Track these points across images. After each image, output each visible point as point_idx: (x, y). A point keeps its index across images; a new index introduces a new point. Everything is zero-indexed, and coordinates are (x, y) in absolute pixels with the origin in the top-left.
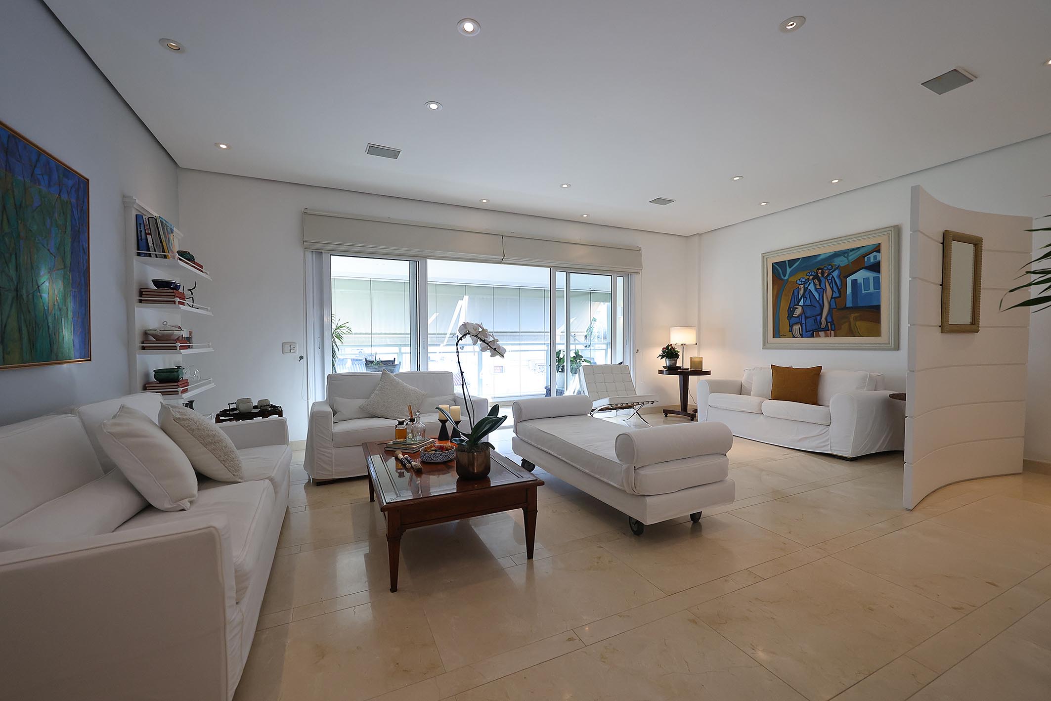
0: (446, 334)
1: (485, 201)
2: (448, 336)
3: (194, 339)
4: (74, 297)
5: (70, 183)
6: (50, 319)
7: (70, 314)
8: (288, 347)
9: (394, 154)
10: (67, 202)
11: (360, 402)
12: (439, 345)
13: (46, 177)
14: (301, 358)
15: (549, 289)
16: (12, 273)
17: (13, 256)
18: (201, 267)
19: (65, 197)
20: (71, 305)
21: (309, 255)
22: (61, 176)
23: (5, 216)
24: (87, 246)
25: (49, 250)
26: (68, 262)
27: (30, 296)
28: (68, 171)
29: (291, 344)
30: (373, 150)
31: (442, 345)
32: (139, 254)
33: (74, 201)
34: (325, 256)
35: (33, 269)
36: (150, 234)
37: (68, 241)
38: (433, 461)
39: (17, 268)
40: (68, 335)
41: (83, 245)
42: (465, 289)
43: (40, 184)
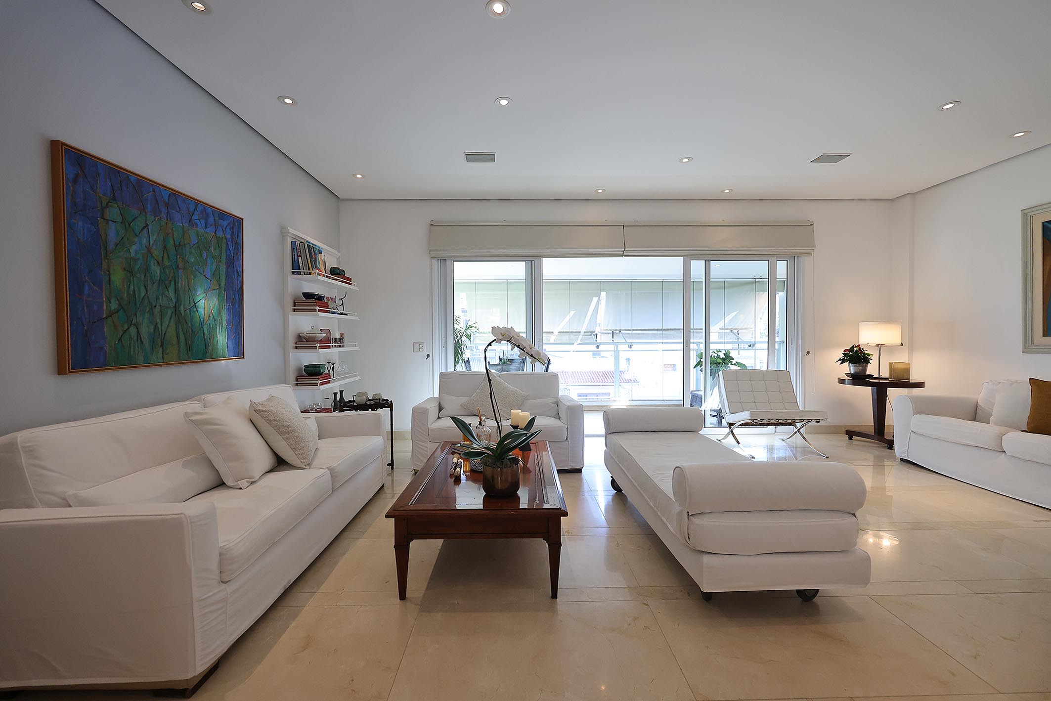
0: (580, 332)
1: (600, 191)
2: (582, 334)
3: (345, 340)
4: (229, 310)
5: (225, 223)
6: (205, 328)
7: (224, 323)
8: (418, 346)
9: (490, 158)
10: (222, 238)
11: (464, 400)
12: (573, 344)
13: (203, 221)
14: (428, 356)
15: (683, 280)
16: (171, 294)
17: (173, 283)
18: (350, 280)
19: (220, 234)
20: (225, 316)
21: (435, 262)
22: (217, 219)
23: (165, 254)
24: (241, 270)
25: (205, 276)
26: (223, 284)
27: (188, 311)
28: (223, 215)
29: (420, 343)
30: (471, 157)
31: (576, 344)
32: (293, 273)
33: (229, 236)
34: (449, 262)
35: (190, 290)
36: (301, 256)
37: (223, 268)
38: (477, 470)
39: (176, 290)
40: (222, 339)
41: (237, 270)
42: (601, 285)
43: (197, 226)
